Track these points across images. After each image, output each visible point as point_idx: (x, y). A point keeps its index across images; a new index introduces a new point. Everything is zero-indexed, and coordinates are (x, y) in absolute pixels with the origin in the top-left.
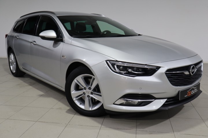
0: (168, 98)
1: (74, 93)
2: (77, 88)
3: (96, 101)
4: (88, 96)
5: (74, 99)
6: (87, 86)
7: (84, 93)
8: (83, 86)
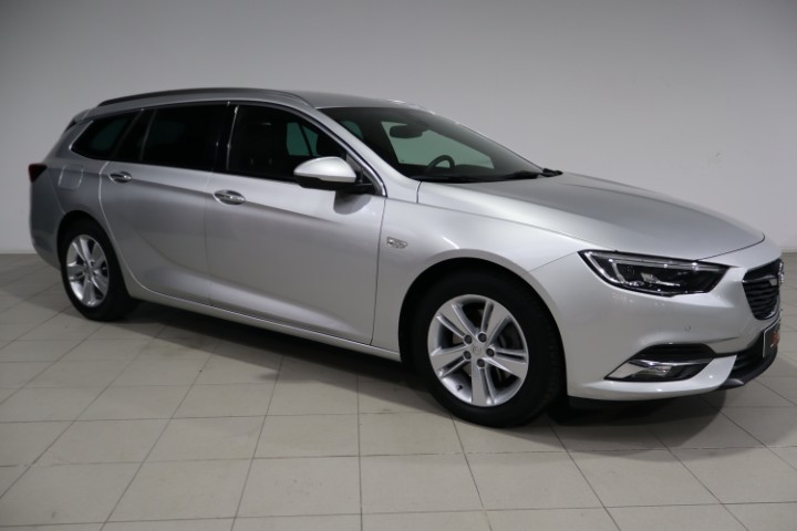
0: (739, 354)
1: (437, 355)
2: (448, 340)
3: (507, 376)
4: (481, 363)
5: (440, 374)
6: (474, 332)
7: (467, 354)
8: (463, 334)
